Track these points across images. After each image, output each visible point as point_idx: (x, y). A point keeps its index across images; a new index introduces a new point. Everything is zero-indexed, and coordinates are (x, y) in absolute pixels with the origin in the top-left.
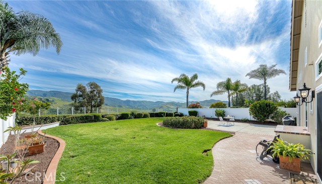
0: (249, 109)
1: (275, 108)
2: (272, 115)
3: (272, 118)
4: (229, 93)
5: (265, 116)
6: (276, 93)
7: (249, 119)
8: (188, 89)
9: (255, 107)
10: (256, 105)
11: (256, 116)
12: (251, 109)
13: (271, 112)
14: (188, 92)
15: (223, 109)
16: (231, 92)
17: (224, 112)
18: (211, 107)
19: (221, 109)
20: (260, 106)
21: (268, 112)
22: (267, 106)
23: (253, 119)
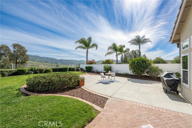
0: (129, 64)
1: (150, 64)
2: (147, 70)
3: (147, 73)
4: (117, 53)
5: (141, 71)
6: (144, 55)
7: (129, 74)
8: (87, 50)
9: (133, 63)
10: (134, 61)
11: (135, 71)
12: (130, 64)
13: (146, 67)
14: (87, 52)
15: (110, 65)
16: (118, 53)
17: (111, 67)
18: (102, 64)
19: (108, 65)
20: (138, 62)
21: (144, 68)
22: (143, 63)
23: (132, 74)
